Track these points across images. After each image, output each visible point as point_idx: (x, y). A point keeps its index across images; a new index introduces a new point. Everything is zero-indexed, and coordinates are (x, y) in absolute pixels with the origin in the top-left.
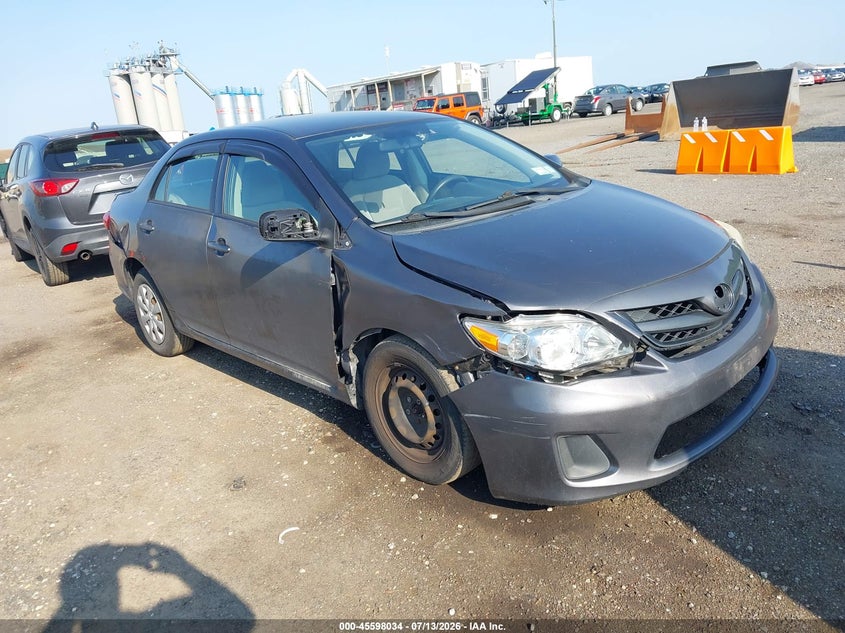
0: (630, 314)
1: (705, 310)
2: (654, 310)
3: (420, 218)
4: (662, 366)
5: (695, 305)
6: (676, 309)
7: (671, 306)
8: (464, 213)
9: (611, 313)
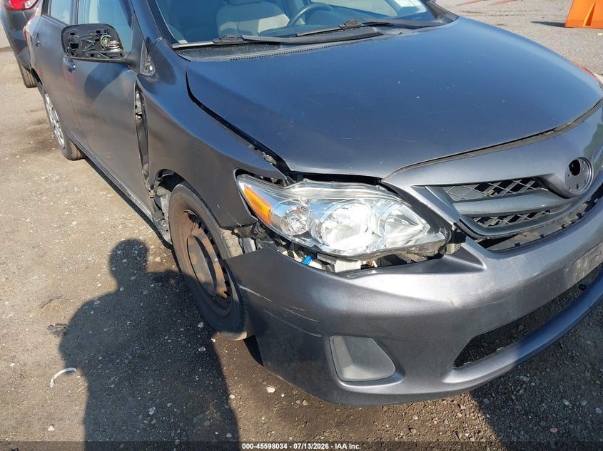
0: (447, 190)
1: (551, 190)
2: (482, 186)
3: (235, 41)
4: (479, 262)
5: (540, 182)
6: (512, 186)
7: (505, 183)
8: (291, 40)
9: (421, 189)
